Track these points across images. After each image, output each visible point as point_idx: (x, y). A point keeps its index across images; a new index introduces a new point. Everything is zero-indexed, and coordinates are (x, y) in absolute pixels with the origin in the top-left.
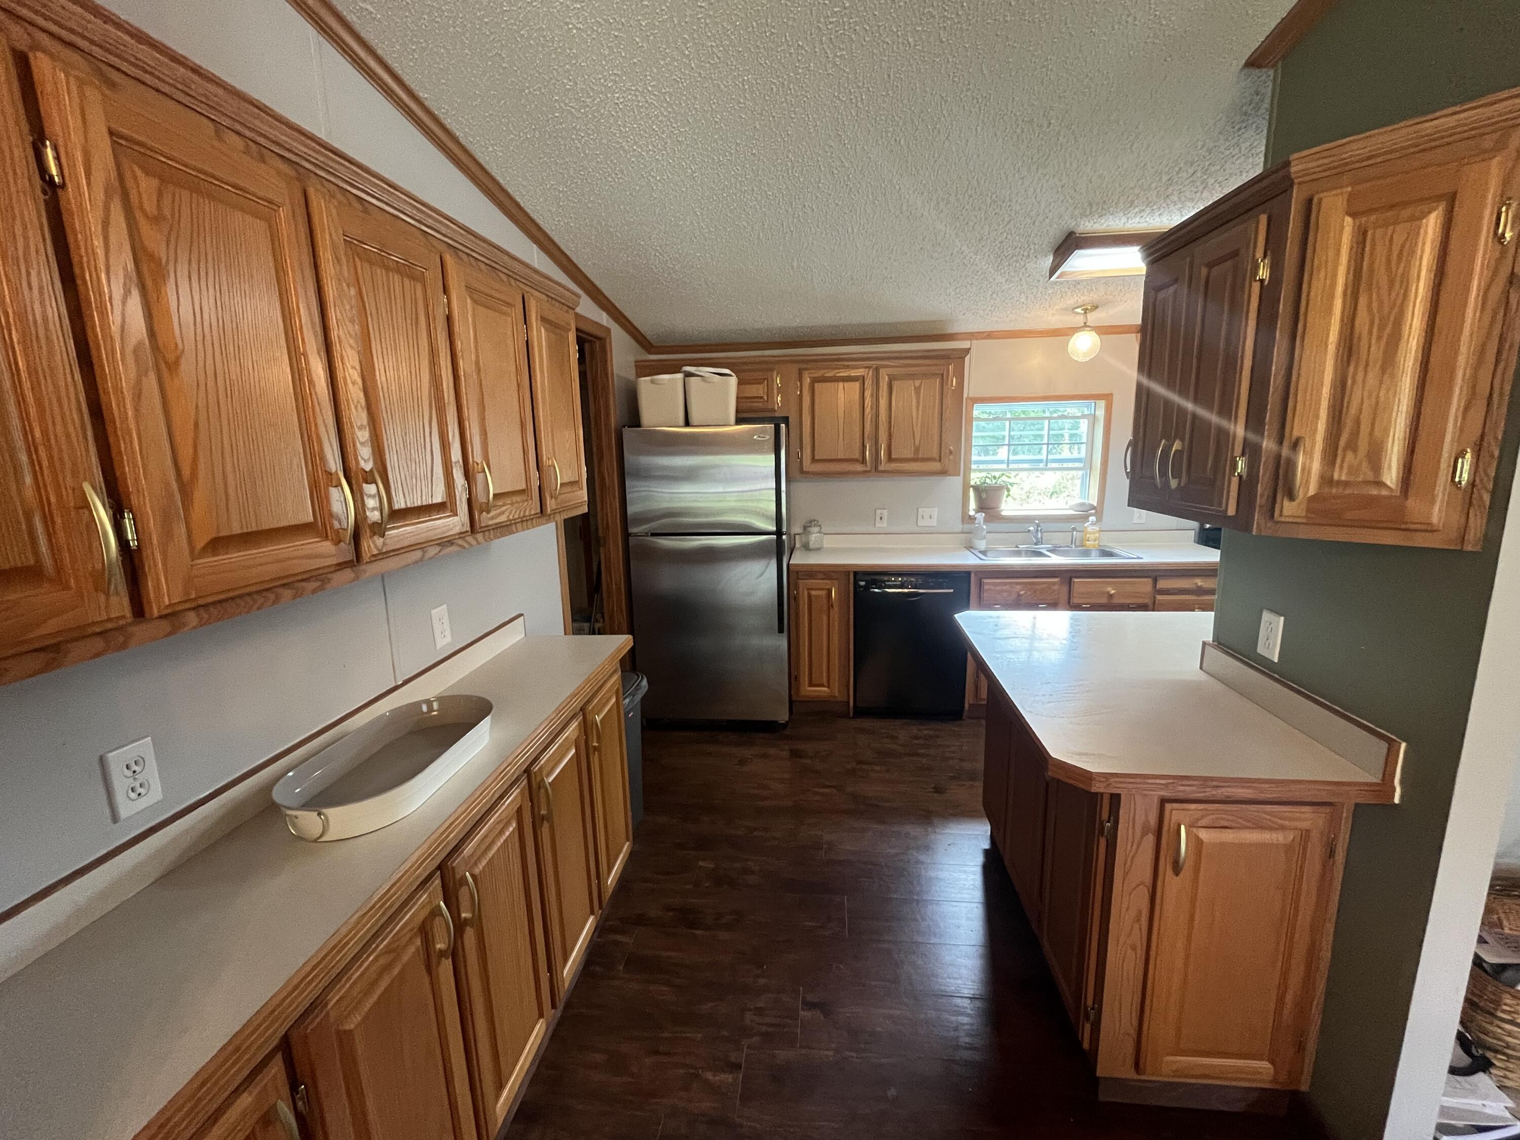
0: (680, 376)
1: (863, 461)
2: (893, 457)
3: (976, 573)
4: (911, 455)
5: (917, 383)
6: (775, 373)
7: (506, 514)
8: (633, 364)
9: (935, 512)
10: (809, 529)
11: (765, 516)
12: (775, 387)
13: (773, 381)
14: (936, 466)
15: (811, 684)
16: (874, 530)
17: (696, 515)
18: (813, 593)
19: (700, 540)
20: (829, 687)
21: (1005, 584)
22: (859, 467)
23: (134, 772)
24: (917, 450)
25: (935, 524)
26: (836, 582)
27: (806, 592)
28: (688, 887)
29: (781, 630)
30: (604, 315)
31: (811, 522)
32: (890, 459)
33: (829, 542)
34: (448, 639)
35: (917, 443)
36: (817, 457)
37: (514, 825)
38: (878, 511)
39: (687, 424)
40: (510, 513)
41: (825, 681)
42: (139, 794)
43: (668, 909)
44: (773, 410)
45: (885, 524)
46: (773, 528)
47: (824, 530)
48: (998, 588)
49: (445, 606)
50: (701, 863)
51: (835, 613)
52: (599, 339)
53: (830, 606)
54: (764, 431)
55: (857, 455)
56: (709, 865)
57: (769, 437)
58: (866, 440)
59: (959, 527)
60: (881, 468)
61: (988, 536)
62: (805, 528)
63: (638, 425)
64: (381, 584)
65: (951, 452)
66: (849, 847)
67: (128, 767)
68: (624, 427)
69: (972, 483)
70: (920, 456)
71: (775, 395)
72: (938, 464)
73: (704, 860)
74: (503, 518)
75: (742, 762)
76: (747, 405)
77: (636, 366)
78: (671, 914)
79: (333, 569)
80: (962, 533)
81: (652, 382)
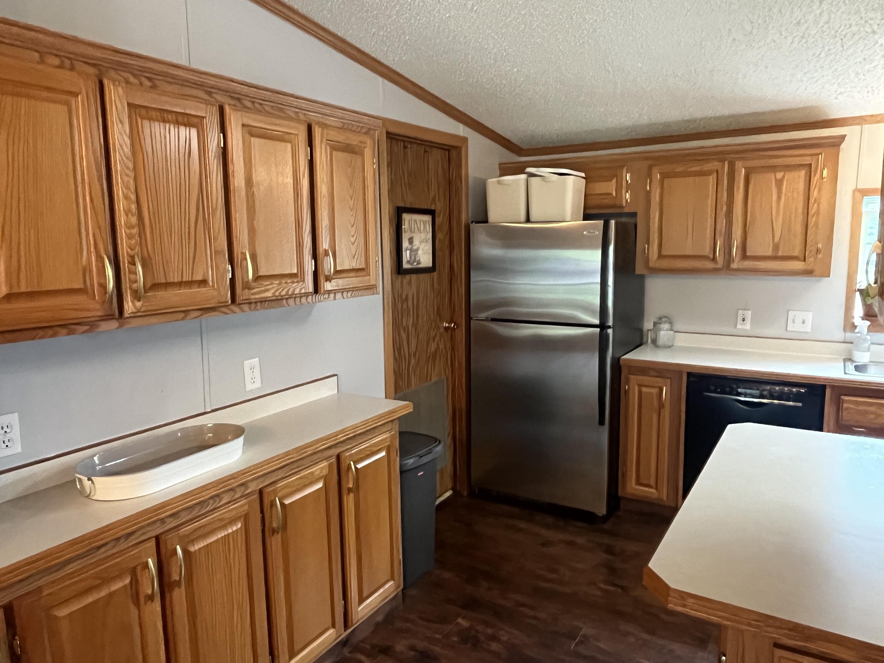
0: (523, 177)
1: (714, 259)
2: (748, 254)
3: (833, 387)
4: (770, 253)
5: (779, 175)
6: (625, 171)
7: (272, 291)
8: (497, 167)
9: (809, 317)
10: (658, 325)
11: (586, 308)
12: (624, 183)
13: (622, 178)
14: (799, 265)
15: (638, 483)
16: (734, 332)
17: (528, 306)
18: (644, 390)
19: (532, 328)
20: (656, 488)
21: (871, 404)
22: (709, 265)
23: (6, 432)
24: (776, 247)
25: (809, 330)
26: (669, 381)
27: (637, 388)
28: (437, 636)
29: (601, 422)
30: (461, 126)
31: (660, 318)
32: (744, 256)
33: (681, 340)
34: (258, 384)
35: (777, 240)
36: (664, 253)
37: (239, 525)
38: (740, 312)
39: (528, 220)
40: (277, 291)
41: (652, 482)
42: (7, 446)
43: (412, 648)
44: (621, 207)
45: (747, 326)
46: (597, 322)
47: (677, 327)
48: (861, 408)
49: (257, 359)
50: (460, 620)
51: (666, 413)
52: (456, 147)
53: (661, 405)
54: (595, 227)
55: (707, 251)
56: (463, 623)
57: (599, 233)
58: (717, 236)
59: (840, 335)
60: (734, 266)
61: (873, 347)
62: (655, 324)
63: (485, 221)
64: (200, 337)
65: (818, 251)
66: (601, 645)
67: (2, 428)
68: (472, 222)
69: (858, 287)
70: (780, 254)
71: (624, 191)
72: (803, 263)
73: (464, 618)
74: (269, 294)
75: (546, 544)
76: (594, 201)
77: (500, 168)
78: (413, 653)
79: (97, 319)
80: (844, 342)
81: (499, 182)
